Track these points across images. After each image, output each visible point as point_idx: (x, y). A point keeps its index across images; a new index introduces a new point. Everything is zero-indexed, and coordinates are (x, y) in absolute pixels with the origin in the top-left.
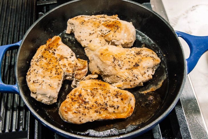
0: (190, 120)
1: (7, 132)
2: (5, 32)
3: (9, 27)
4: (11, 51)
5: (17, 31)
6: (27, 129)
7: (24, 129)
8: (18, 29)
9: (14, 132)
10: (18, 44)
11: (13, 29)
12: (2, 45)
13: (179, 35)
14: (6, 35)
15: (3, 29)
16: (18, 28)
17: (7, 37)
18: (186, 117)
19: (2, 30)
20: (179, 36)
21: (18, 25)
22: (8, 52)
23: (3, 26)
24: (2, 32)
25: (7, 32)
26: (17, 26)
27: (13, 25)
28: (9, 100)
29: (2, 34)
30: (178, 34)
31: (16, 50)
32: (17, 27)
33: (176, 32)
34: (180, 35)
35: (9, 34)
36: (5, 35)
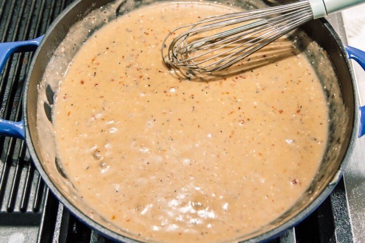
0: (360, 233)
1: (4, 212)
2: (25, 16)
3: (35, 8)
4: (20, 53)
5: (48, 18)
6: (41, 210)
7: (36, 210)
8: (51, 14)
9: (17, 213)
10: (36, 42)
11: (41, 12)
12: (5, 41)
13: (352, 56)
14: (27, 22)
15: (22, 9)
16: (51, 11)
17: (27, 27)
18: (353, 225)
19: (21, 12)
20: (350, 58)
21: (51, 5)
22: (16, 55)
23: (23, 4)
24: (20, 15)
25: (29, 18)
26: (49, 7)
27: (43, 5)
28: (15, 149)
29: (19, 19)
30: (350, 54)
31: (31, 52)
32: (50, 9)
33: (347, 49)
34: (354, 56)
35: (33, 20)
36: (25, 23)
